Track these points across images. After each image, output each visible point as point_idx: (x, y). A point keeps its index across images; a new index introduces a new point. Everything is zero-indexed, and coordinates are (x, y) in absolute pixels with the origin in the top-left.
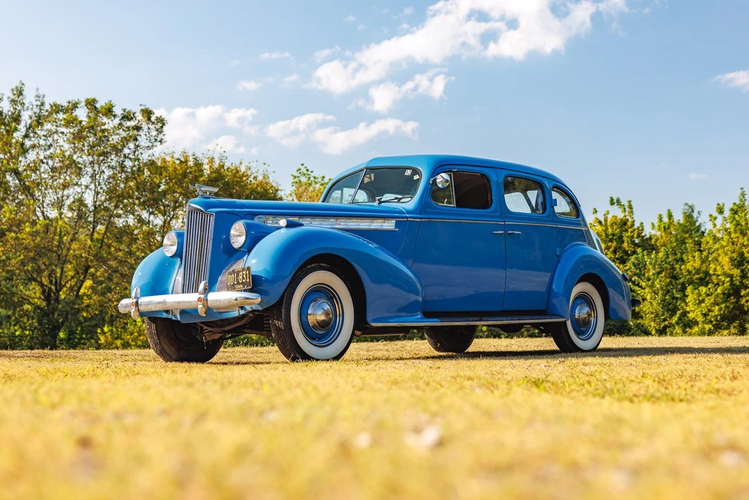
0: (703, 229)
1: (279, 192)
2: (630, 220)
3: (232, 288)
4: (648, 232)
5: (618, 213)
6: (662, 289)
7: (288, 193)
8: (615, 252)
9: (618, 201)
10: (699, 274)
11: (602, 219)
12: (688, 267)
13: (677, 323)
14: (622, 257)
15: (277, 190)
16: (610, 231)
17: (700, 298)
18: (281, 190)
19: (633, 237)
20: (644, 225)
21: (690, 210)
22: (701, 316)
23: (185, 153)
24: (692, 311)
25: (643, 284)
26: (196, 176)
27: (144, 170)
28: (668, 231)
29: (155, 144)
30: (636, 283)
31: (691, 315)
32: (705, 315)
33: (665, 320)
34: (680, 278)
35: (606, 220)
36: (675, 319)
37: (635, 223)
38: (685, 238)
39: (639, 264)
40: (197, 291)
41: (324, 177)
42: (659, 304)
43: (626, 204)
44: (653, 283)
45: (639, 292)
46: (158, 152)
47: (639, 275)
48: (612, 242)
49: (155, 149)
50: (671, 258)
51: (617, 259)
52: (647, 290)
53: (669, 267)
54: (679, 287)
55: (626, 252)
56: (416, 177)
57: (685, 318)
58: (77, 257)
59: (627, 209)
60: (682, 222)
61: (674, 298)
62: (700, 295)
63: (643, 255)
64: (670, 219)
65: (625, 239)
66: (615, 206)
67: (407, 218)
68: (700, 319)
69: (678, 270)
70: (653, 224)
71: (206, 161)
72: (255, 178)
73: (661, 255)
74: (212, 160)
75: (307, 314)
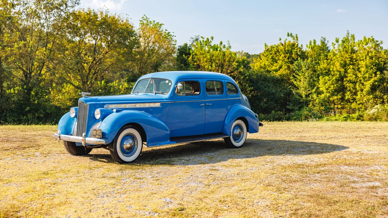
0: (329, 49)
1: (133, 28)
2: (296, 43)
3: (94, 136)
4: (304, 49)
5: (291, 40)
6: (309, 76)
7: (138, 28)
8: (288, 58)
9: (291, 34)
10: (325, 70)
11: (283, 43)
12: (321, 67)
13: (315, 92)
14: (292, 61)
15: (132, 27)
16: (287, 49)
17: (326, 81)
18: (134, 27)
19: (297, 52)
20: (303, 45)
21: (324, 40)
22: (325, 90)
23: (89, 9)
24: (321, 87)
25: (300, 74)
26: (94, 21)
27: (70, 16)
28: (314, 49)
29: (75, 5)
30: (297, 74)
31: (321, 89)
32: (327, 89)
33: (309, 91)
34: (317, 72)
35: (285, 44)
36: (314, 90)
37: (299, 45)
38: (321, 53)
39: (298, 65)
40: (82, 136)
41: (154, 21)
42: (307, 83)
43: (295, 36)
44: (305, 74)
45: (298, 78)
46: (77, 8)
47: (298, 70)
48: (287, 54)
49: (75, 7)
50: (314, 62)
51: (289, 62)
52: (301, 77)
53: (313, 66)
54: (317, 75)
55: (293, 59)
56: (170, 84)
57: (319, 90)
58: (39, 59)
59: (295, 38)
60: (320, 45)
61: (314, 80)
62: (325, 79)
63: (301, 61)
64: (314, 44)
65: (293, 52)
66: (290, 37)
67: (165, 102)
68: (325, 91)
69: (316, 68)
70: (307, 45)
71: (99, 13)
72: (122, 21)
73: (309, 60)
74: (102, 13)
75: (123, 145)
